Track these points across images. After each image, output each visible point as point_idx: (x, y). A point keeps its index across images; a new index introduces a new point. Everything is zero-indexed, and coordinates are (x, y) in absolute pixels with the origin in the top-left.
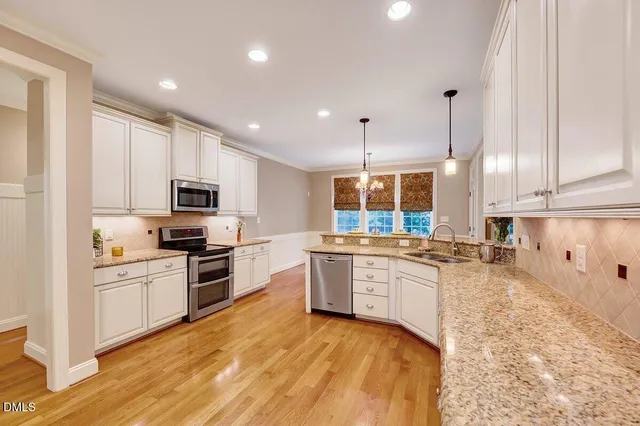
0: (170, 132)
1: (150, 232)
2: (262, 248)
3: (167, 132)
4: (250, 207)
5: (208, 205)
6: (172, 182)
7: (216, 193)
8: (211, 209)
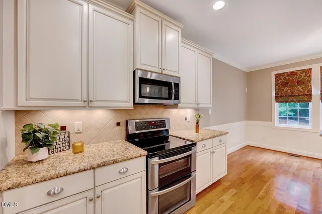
0: (133, 20)
1: (118, 124)
2: (221, 141)
3: (130, 19)
4: (206, 100)
5: (169, 98)
6: (134, 72)
7: (177, 85)
8: (172, 102)
